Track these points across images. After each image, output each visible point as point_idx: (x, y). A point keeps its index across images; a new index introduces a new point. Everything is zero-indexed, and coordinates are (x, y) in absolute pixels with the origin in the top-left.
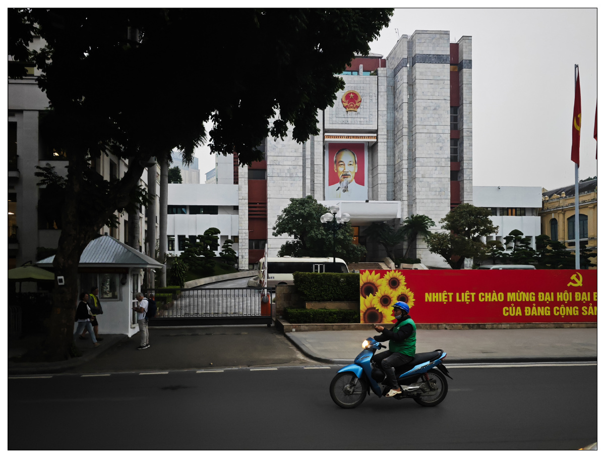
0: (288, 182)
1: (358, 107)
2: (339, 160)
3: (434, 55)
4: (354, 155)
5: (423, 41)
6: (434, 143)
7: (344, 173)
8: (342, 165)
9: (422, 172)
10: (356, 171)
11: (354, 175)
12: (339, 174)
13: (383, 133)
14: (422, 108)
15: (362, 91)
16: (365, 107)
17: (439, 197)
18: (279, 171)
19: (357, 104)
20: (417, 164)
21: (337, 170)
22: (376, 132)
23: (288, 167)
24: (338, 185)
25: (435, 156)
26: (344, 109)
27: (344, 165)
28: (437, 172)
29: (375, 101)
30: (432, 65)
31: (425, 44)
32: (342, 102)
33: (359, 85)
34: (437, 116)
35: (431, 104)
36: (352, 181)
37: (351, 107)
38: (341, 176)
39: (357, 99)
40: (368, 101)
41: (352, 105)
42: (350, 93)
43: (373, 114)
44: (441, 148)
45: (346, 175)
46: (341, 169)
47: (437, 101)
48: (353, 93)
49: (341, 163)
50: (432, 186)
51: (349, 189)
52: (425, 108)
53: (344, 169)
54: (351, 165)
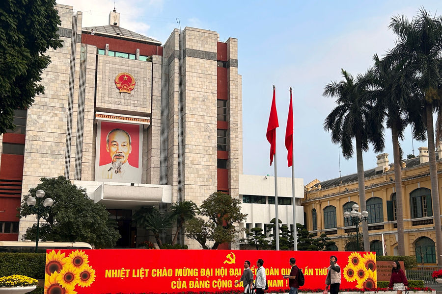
0: (49, 159)
1: (131, 90)
2: (112, 140)
3: (202, 51)
4: (128, 136)
5: (193, 37)
6: (203, 132)
7: (117, 154)
8: (115, 145)
9: (191, 159)
10: (130, 153)
11: (128, 156)
12: (111, 154)
13: (157, 118)
14: (191, 98)
15: (136, 75)
16: (139, 90)
17: (206, 184)
18: (38, 147)
19: (131, 87)
20: (187, 151)
21: (109, 149)
22: (150, 115)
23: (49, 144)
24: (110, 165)
26: (118, 91)
27: (118, 145)
28: (205, 160)
29: (149, 86)
31: (195, 41)
32: (116, 83)
33: (133, 69)
34: (204, 107)
35: (200, 96)
36: (125, 162)
37: (125, 89)
38: (113, 156)
39: (131, 82)
40: (142, 85)
41: (125, 87)
42: (124, 76)
43: (147, 98)
44: (209, 137)
46: (114, 149)
47: (205, 94)
48: (127, 76)
49: (114, 143)
50: (200, 173)
51: (121, 170)
52: (194, 99)
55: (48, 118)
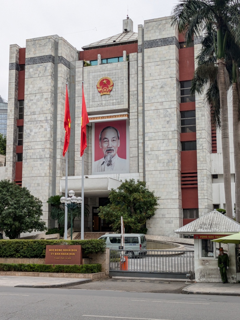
0: (38, 163)
1: (110, 91)
2: (104, 138)
3: (160, 39)
4: (117, 131)
6: (162, 118)
7: (108, 149)
8: (106, 141)
9: (150, 146)
10: (119, 146)
11: (117, 149)
12: (104, 150)
13: (134, 111)
14: (150, 88)
15: (114, 77)
16: (117, 90)
17: (167, 168)
18: (31, 154)
19: (110, 88)
20: (147, 139)
21: (102, 146)
22: (128, 110)
23: (38, 151)
24: (102, 160)
25: (162, 130)
26: (99, 94)
27: (108, 141)
28: (164, 145)
29: (126, 83)
30: (159, 49)
31: (152, 31)
32: (97, 88)
33: (111, 72)
34: (163, 93)
35: (158, 83)
36: (115, 155)
37: (105, 91)
38: (105, 151)
39: (109, 84)
40: (119, 84)
41: (105, 90)
42: (103, 80)
43: (124, 95)
44: (168, 122)
45: (110, 150)
46: (105, 145)
47: (163, 80)
48: (106, 80)
49: (106, 140)
50: (160, 158)
51: (113, 162)
52: (152, 87)
53: (108, 145)
54: (114, 140)
55: (37, 130)
